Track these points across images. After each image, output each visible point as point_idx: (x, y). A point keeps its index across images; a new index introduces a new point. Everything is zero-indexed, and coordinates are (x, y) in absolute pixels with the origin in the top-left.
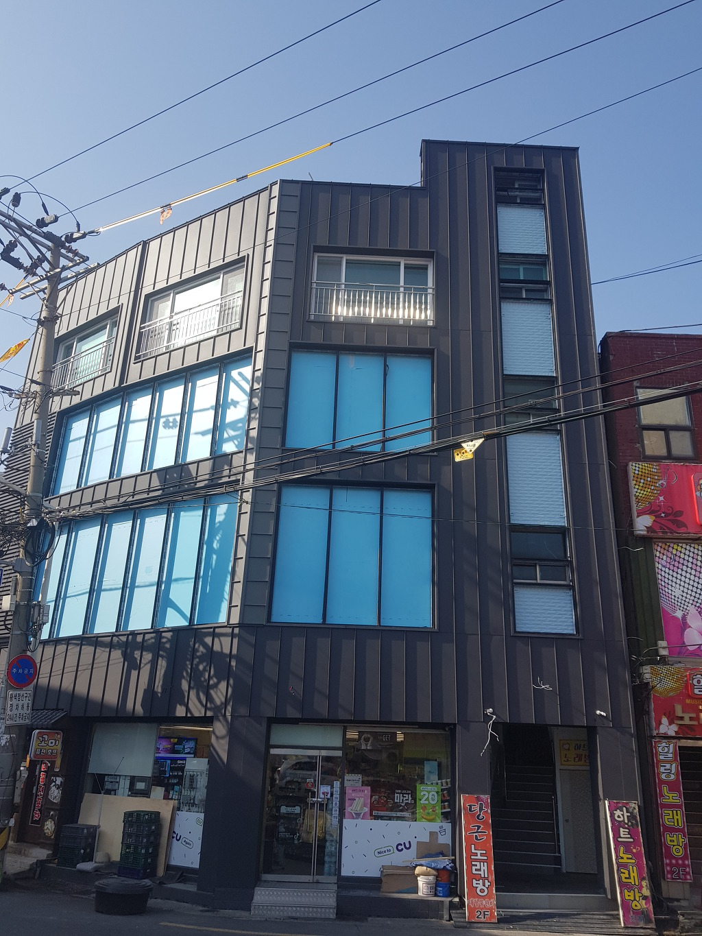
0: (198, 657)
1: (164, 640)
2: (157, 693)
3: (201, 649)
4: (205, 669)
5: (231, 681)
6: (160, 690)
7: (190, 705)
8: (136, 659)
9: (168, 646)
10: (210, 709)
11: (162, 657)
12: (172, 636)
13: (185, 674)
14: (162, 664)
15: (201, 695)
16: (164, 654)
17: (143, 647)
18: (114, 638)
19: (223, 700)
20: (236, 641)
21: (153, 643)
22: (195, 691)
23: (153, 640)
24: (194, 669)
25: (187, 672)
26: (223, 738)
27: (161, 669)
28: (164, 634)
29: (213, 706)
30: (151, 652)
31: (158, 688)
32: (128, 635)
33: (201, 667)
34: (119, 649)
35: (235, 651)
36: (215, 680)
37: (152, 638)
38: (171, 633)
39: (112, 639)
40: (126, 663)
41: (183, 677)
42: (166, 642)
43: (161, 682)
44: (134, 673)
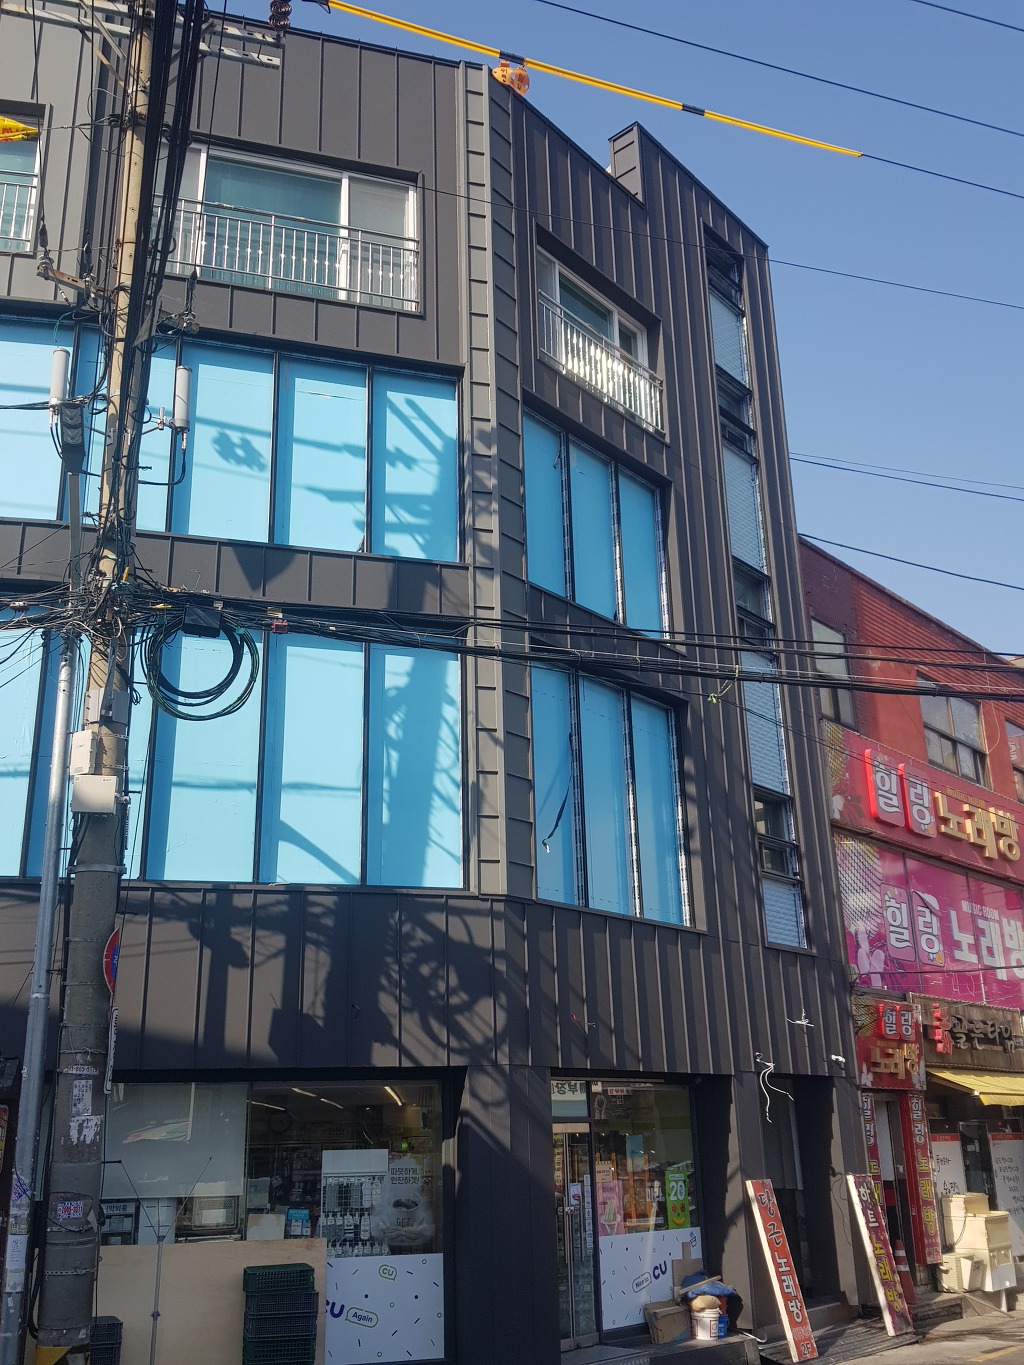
0: (413, 950)
1: (317, 910)
2: (310, 1019)
3: (420, 934)
4: (435, 975)
5: (503, 999)
6: (320, 1012)
7: (406, 1041)
8: (239, 945)
9: (329, 922)
10: (460, 1052)
11: (317, 944)
12: (336, 903)
13: (384, 981)
14: (317, 965)
15: (435, 1024)
16: (322, 939)
17: (256, 919)
18: (157, 894)
19: (491, 1034)
20: (500, 926)
21: (284, 913)
22: (416, 1015)
23: (285, 908)
24: (411, 972)
25: (389, 978)
26: (498, 1104)
27: (316, 971)
28: (312, 898)
29: (466, 1045)
30: (282, 931)
31: (313, 1001)
32: (206, 891)
33: (425, 970)
34: (180, 918)
35: (500, 944)
36: (464, 996)
37: (279, 903)
38: (335, 898)
39: (152, 895)
40: (207, 952)
41: (383, 988)
42: (324, 915)
43: (321, 996)
44: (237, 978)
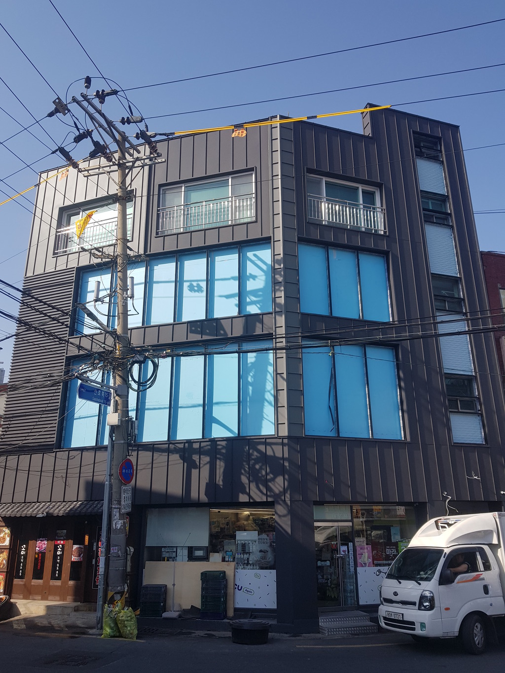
0: (253, 459)
1: (220, 447)
2: (219, 485)
3: (255, 453)
4: (261, 468)
5: (286, 477)
6: (221, 483)
7: (252, 494)
8: (195, 461)
9: (224, 451)
10: (270, 496)
11: (220, 459)
12: (226, 444)
13: (243, 471)
14: (220, 466)
15: (261, 487)
16: (221, 457)
17: (200, 452)
18: (170, 445)
19: (282, 490)
20: (286, 448)
21: (209, 449)
22: (254, 483)
23: (209, 447)
24: (252, 468)
25: (245, 470)
26: (284, 516)
27: (220, 469)
28: (218, 443)
29: (272, 494)
30: (208, 456)
31: (219, 480)
32: (185, 443)
33: (257, 467)
34: (177, 453)
35: (286, 455)
36: (272, 476)
37: (207, 445)
38: (225, 442)
39: (169, 446)
40: (185, 464)
41: (242, 474)
42: (222, 449)
43: (222, 478)
44: (195, 472)
